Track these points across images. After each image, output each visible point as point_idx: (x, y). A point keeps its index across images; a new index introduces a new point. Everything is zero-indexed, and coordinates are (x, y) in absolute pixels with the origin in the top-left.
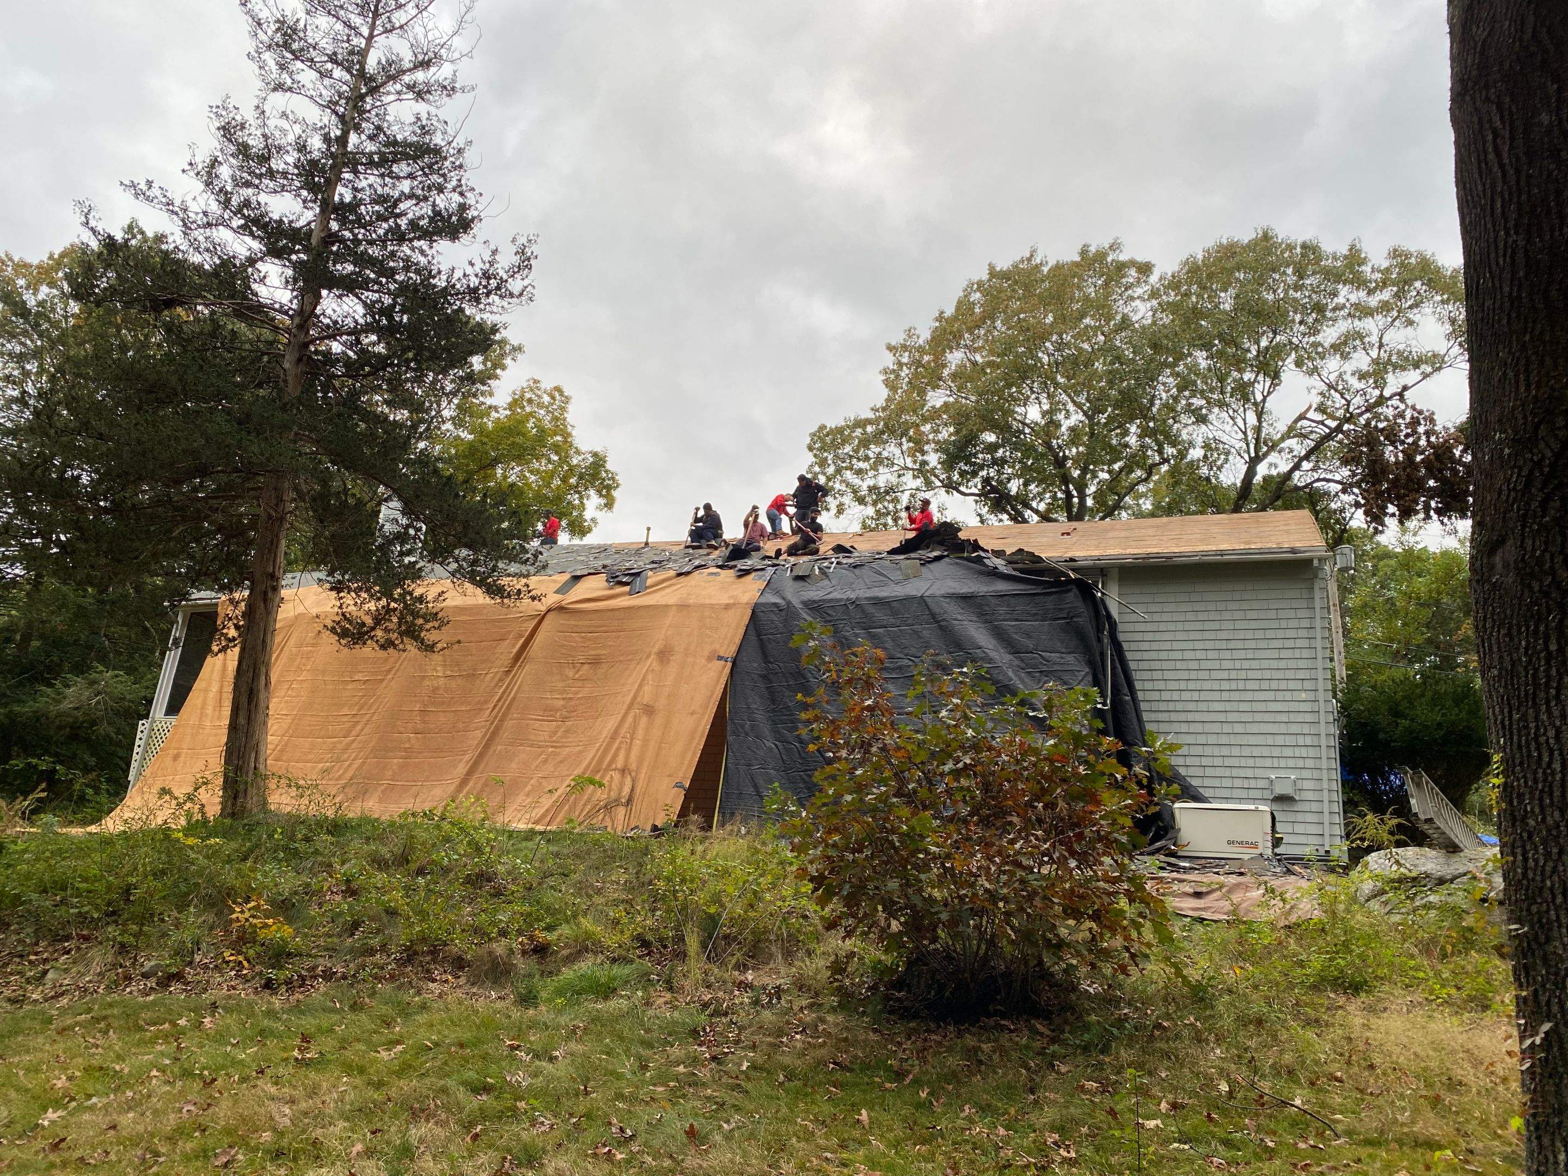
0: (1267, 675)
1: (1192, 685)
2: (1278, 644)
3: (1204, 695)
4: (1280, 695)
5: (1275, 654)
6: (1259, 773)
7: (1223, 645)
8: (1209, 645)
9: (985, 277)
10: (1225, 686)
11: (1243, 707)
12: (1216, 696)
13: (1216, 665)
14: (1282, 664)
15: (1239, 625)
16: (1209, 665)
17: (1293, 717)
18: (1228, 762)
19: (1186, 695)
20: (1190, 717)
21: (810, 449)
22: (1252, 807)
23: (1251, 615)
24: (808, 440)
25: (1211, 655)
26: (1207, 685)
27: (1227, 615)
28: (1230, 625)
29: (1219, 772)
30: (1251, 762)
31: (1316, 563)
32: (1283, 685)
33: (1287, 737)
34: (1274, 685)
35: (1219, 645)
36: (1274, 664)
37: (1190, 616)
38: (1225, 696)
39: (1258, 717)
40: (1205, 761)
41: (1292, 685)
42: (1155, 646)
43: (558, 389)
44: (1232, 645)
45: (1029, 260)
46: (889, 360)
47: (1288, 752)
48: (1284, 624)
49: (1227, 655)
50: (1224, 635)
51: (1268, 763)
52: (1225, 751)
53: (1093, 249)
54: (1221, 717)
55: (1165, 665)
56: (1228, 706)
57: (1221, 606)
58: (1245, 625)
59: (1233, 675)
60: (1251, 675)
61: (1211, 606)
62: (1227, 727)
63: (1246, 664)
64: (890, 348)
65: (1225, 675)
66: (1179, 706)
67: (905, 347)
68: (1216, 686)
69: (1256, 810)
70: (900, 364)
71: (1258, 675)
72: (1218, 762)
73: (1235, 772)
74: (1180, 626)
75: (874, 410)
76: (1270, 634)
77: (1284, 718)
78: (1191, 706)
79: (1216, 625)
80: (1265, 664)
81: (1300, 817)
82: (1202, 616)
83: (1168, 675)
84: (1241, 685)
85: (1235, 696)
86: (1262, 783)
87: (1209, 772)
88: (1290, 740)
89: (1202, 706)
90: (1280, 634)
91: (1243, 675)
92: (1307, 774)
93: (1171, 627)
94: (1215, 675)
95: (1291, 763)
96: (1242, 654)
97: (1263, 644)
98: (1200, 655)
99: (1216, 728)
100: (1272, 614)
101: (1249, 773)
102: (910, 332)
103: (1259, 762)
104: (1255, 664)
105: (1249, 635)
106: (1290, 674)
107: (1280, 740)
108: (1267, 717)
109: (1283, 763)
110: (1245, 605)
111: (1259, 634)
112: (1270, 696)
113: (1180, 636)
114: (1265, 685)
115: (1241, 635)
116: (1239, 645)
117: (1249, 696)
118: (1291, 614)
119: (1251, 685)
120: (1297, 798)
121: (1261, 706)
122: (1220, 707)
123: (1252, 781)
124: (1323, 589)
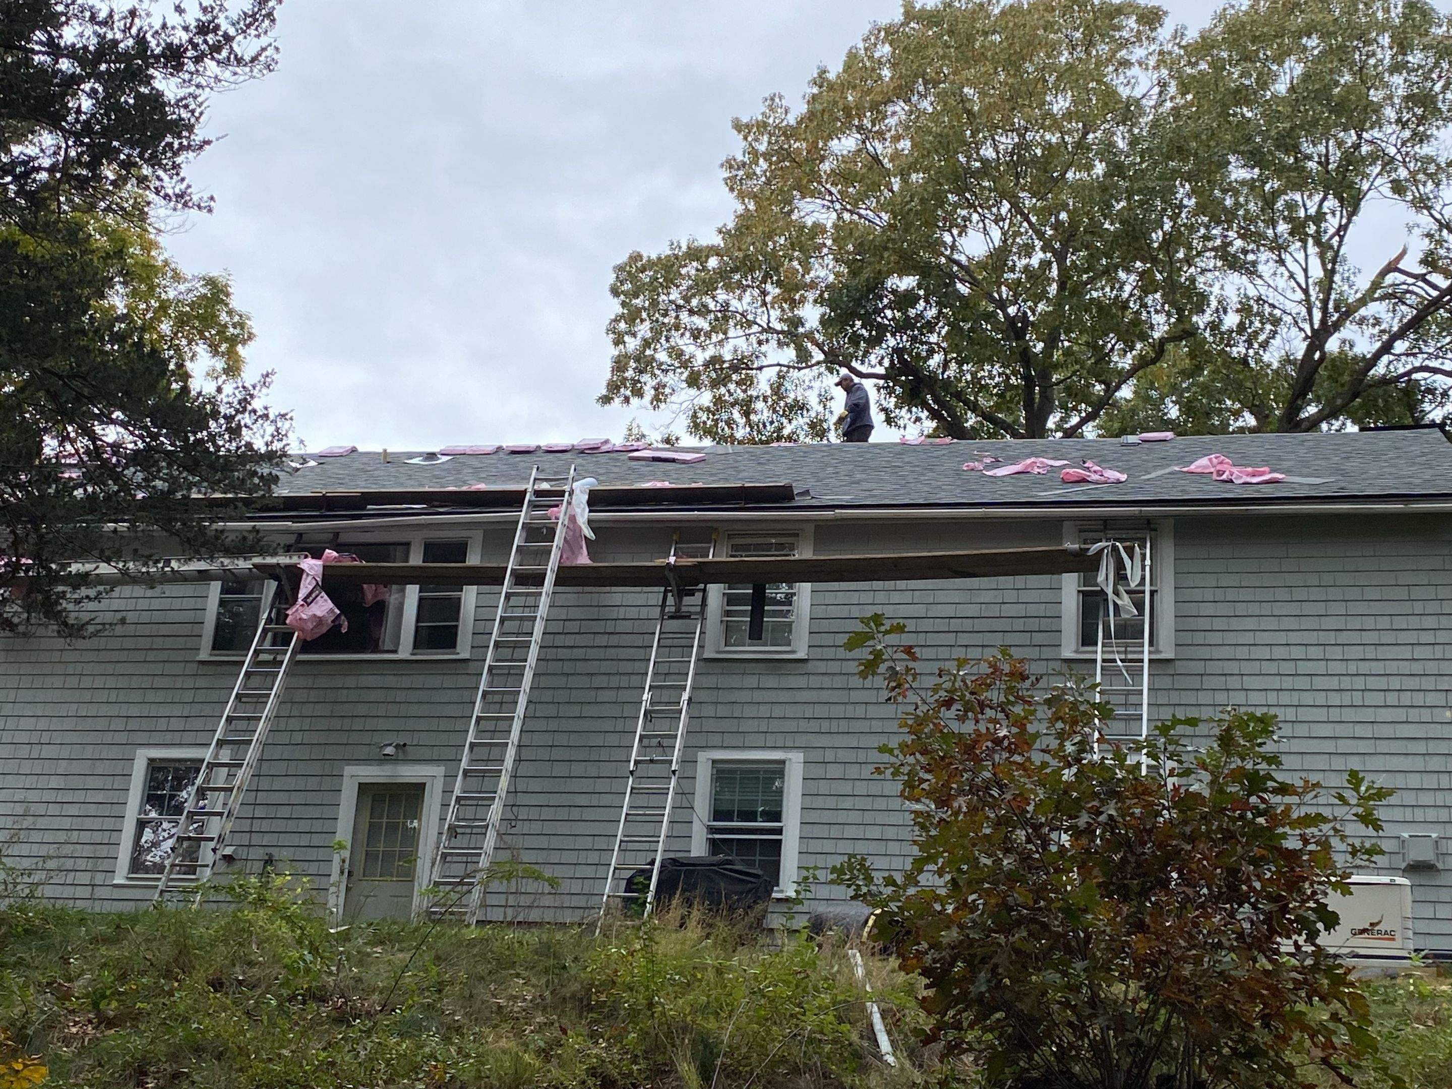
0: (1395, 683)
2: (1412, 637)
4: (1413, 715)
5: (1406, 653)
7: (1331, 638)
8: (1312, 638)
9: (897, 16)
10: (1335, 699)
11: (1360, 731)
12: (1321, 714)
13: (1320, 667)
14: (1417, 668)
15: (1354, 608)
16: (1310, 668)
17: (1432, 747)
21: (615, 292)
22: (1386, 879)
23: (1370, 594)
24: (611, 278)
25: (1314, 652)
26: (1307, 698)
27: (1335, 594)
28: (1340, 608)
32: (1419, 699)
33: (1425, 776)
34: (1406, 699)
35: (1324, 637)
36: (1405, 667)
37: (1282, 594)
38: (1335, 714)
39: (1383, 747)
41: (1432, 699)
42: (1231, 638)
44: (1343, 638)
46: (737, 148)
47: (1427, 798)
48: (1418, 608)
49: (1337, 653)
50: (1331, 623)
51: (1397, 814)
54: (1329, 746)
55: (1246, 667)
56: (1340, 730)
57: (1327, 579)
58: (1361, 608)
59: (1346, 683)
60: (1372, 683)
61: (1313, 580)
63: (1364, 667)
64: (738, 126)
65: (1333, 683)
67: (762, 126)
68: (1320, 699)
69: (1392, 884)
70: (755, 153)
71: (1382, 683)
73: (1350, 829)
74: (1266, 609)
75: (720, 231)
76: (1400, 623)
77: (1420, 747)
79: (1320, 608)
80: (1392, 667)
81: (1443, 895)
82: (1299, 594)
83: (1249, 682)
84: (1357, 698)
85: (1349, 715)
86: (1388, 845)
88: (1431, 781)
90: (1414, 622)
91: (1359, 683)
93: (1254, 609)
94: (1319, 682)
95: (1431, 814)
96: (1356, 652)
97: (1389, 638)
98: (1298, 652)
100: (1402, 593)
102: (772, 101)
103: (1385, 814)
104: (1377, 667)
105: (1369, 623)
106: (1428, 683)
107: (1413, 781)
108: (1395, 747)
109: (1419, 815)
110: (1362, 579)
111: (1384, 623)
112: (1400, 715)
113: (1266, 624)
114: (1392, 698)
115: (1356, 623)
116: (1355, 638)
117: (1368, 714)
118: (1430, 593)
119: (1371, 698)
120: (1440, 866)
121: (1387, 731)
122: (1327, 730)
123: (1375, 842)
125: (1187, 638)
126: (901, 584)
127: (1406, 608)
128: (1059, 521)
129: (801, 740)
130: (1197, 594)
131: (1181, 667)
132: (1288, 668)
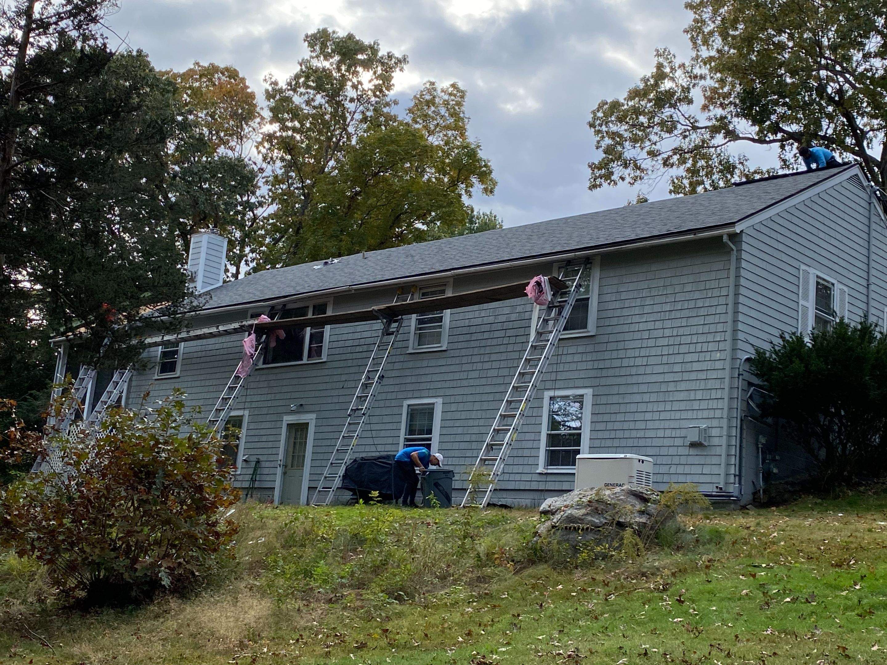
0: (694, 339)
1: (643, 352)
2: (705, 311)
3: (651, 361)
4: (702, 357)
5: (701, 321)
6: (684, 424)
8: (656, 317)
10: (665, 351)
11: (676, 368)
13: (659, 333)
14: (706, 329)
15: (679, 297)
17: (709, 375)
18: (663, 416)
19: (638, 361)
20: (640, 379)
22: (621, 455)
25: (659, 325)
26: (653, 352)
28: (672, 298)
29: (657, 424)
30: (678, 415)
31: (725, 239)
32: (705, 347)
33: (705, 392)
34: (699, 348)
35: (663, 316)
36: (700, 329)
38: (665, 360)
40: (648, 416)
41: (711, 346)
42: (621, 320)
43: (455, 86)
44: (673, 315)
47: (704, 405)
49: (668, 324)
50: (668, 307)
51: (690, 415)
52: (661, 407)
54: (660, 378)
55: (627, 337)
56: (666, 369)
59: (671, 341)
60: (684, 340)
62: (664, 387)
63: (681, 331)
65: (665, 342)
66: (633, 371)
68: (658, 351)
71: (688, 339)
72: (656, 416)
73: (667, 424)
75: (645, 79)
76: (699, 303)
77: (702, 376)
78: (641, 370)
79: (663, 299)
80: (694, 330)
81: (708, 460)
83: (627, 345)
84: (676, 349)
85: (672, 359)
86: (684, 433)
87: (650, 425)
88: (706, 395)
89: (648, 370)
90: (707, 302)
91: (678, 340)
92: (715, 423)
94: (659, 342)
95: (705, 414)
96: (679, 323)
98: (650, 326)
99: (655, 388)
100: (702, 286)
101: (676, 424)
103: (684, 415)
104: (687, 331)
105: (685, 305)
106: (710, 338)
107: (699, 395)
108: (693, 376)
109: (700, 414)
110: (684, 280)
111: (692, 304)
112: (695, 357)
114: (693, 348)
115: (679, 306)
116: (678, 314)
117: (680, 358)
119: (683, 349)
120: (706, 444)
121: (688, 367)
122: (660, 369)
123: (678, 431)
124: (739, 259)
125: (601, 323)
126: (485, 306)
128: (552, 263)
129: (441, 392)
130: (608, 297)
131: (598, 339)
132: (645, 335)
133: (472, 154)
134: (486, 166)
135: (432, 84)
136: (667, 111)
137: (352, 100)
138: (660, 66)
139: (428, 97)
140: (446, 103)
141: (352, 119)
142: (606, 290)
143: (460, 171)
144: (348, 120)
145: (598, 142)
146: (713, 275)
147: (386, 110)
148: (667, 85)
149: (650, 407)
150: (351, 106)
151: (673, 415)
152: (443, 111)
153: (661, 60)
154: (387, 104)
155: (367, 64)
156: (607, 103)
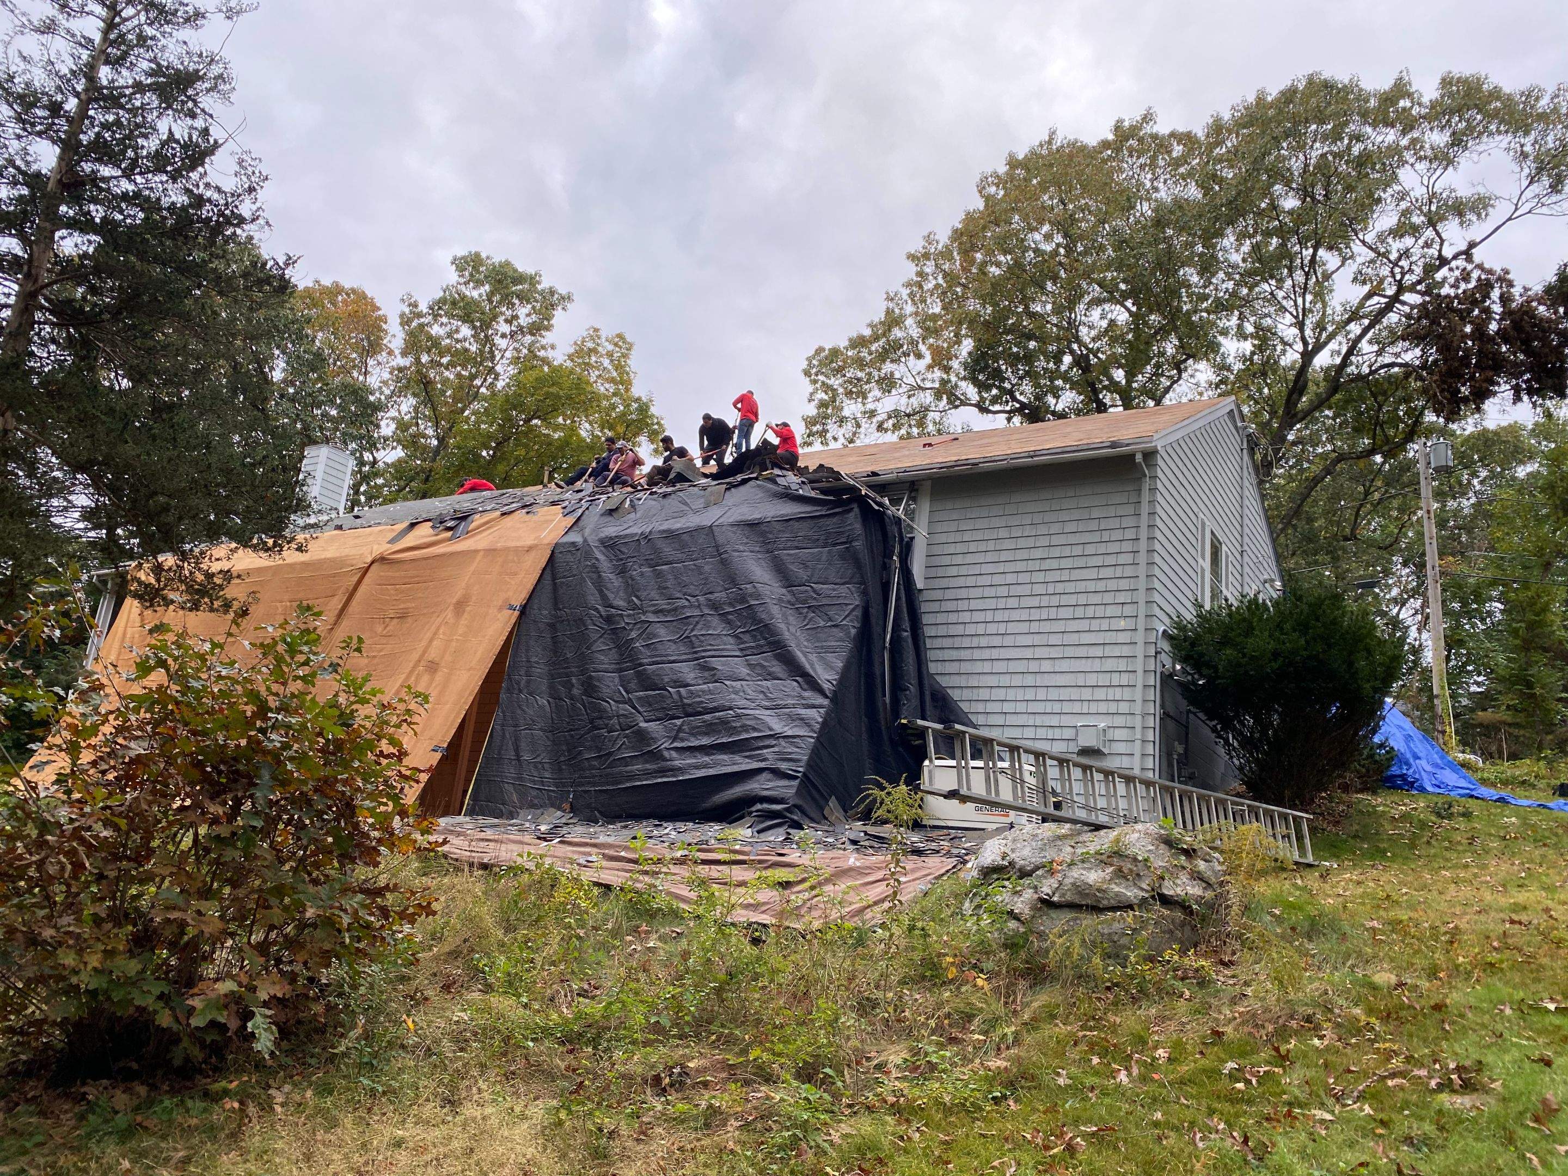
0: (1082, 599)
1: (999, 616)
2: (1098, 561)
3: (1012, 628)
4: (1095, 625)
5: (1092, 574)
6: (1066, 721)
7: (1036, 565)
8: (1020, 566)
10: (1035, 614)
11: (1054, 640)
12: (1024, 627)
13: (1026, 590)
14: (1101, 586)
15: (1056, 540)
16: (1019, 590)
17: (1109, 651)
18: (1033, 707)
19: (992, 628)
20: (995, 654)
21: (807, 373)
23: (1071, 527)
24: (805, 364)
25: (1023, 578)
26: (1015, 615)
27: (1043, 530)
28: (1044, 541)
30: (1057, 707)
31: (1139, 458)
32: (1100, 612)
33: (1101, 676)
34: (1090, 612)
35: (1032, 565)
36: (1091, 586)
37: (1003, 533)
38: (1035, 627)
39: (1070, 652)
40: (1007, 707)
41: (1110, 611)
42: (964, 570)
43: (620, 336)
44: (1047, 565)
45: (1050, 142)
46: (910, 271)
47: (1100, 694)
48: (1106, 536)
49: (1040, 577)
50: (1038, 554)
51: (1077, 708)
52: (1030, 694)
53: (1126, 124)
54: (1028, 653)
56: (1037, 640)
57: (1037, 518)
58: (1061, 540)
59: (1045, 601)
60: (1065, 600)
61: (1027, 520)
62: (1033, 666)
63: (1060, 588)
64: (912, 257)
65: (1035, 602)
66: (984, 642)
67: (926, 256)
68: (1024, 615)
70: (920, 274)
71: (1072, 600)
72: (1021, 707)
73: (1039, 720)
74: (991, 545)
75: (871, 325)
76: (1090, 549)
77: (1098, 652)
78: (997, 641)
79: (1030, 542)
80: (1081, 586)
82: (1016, 532)
83: (974, 605)
84: (1053, 613)
85: (1046, 627)
86: (1068, 734)
87: (1011, 720)
88: (1104, 680)
89: (1008, 641)
90: (1102, 549)
91: (1055, 601)
92: (1119, 721)
93: (982, 546)
95: (1103, 708)
96: (1056, 576)
97: (1080, 562)
98: (1010, 578)
99: (1020, 667)
100: (1093, 525)
101: (1054, 721)
102: (928, 239)
103: (1067, 707)
104: (1070, 587)
105: (1067, 551)
106: (1108, 598)
107: (1092, 680)
108: (1082, 652)
109: (1094, 708)
110: (1064, 516)
111: (1078, 550)
112: (1084, 625)
113: (990, 557)
114: (1079, 612)
115: (1056, 552)
116: (1054, 564)
117: (1059, 626)
119: (1064, 613)
120: (1106, 751)
121: (1074, 639)
122: (1028, 640)
123: (1057, 731)
124: (1153, 490)
125: (933, 572)
127: (1096, 537)
130: (943, 538)
131: (927, 596)
132: (1003, 591)
133: (644, 409)
134: (658, 423)
135: (596, 330)
136: (888, 367)
137: (503, 336)
138: (889, 312)
139: (590, 345)
140: (610, 355)
141: (502, 357)
142: (939, 528)
143: (627, 426)
144: (498, 358)
145: (811, 394)
146: (1111, 511)
147: (542, 353)
148: (897, 333)
149: (1011, 694)
150: (502, 343)
151: (1049, 707)
152: (606, 362)
153: (891, 305)
154: (543, 347)
155: (524, 298)
156: (824, 350)
